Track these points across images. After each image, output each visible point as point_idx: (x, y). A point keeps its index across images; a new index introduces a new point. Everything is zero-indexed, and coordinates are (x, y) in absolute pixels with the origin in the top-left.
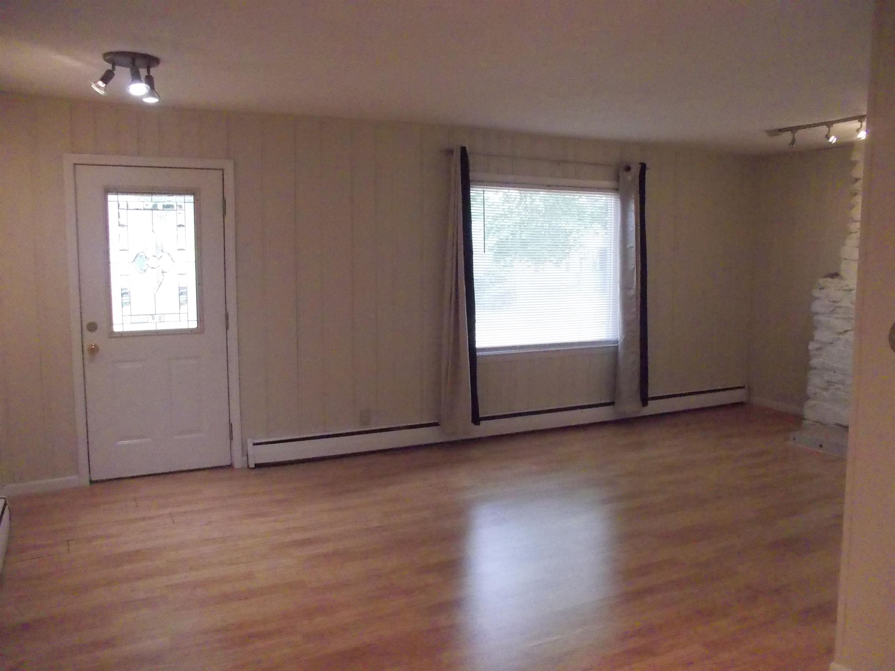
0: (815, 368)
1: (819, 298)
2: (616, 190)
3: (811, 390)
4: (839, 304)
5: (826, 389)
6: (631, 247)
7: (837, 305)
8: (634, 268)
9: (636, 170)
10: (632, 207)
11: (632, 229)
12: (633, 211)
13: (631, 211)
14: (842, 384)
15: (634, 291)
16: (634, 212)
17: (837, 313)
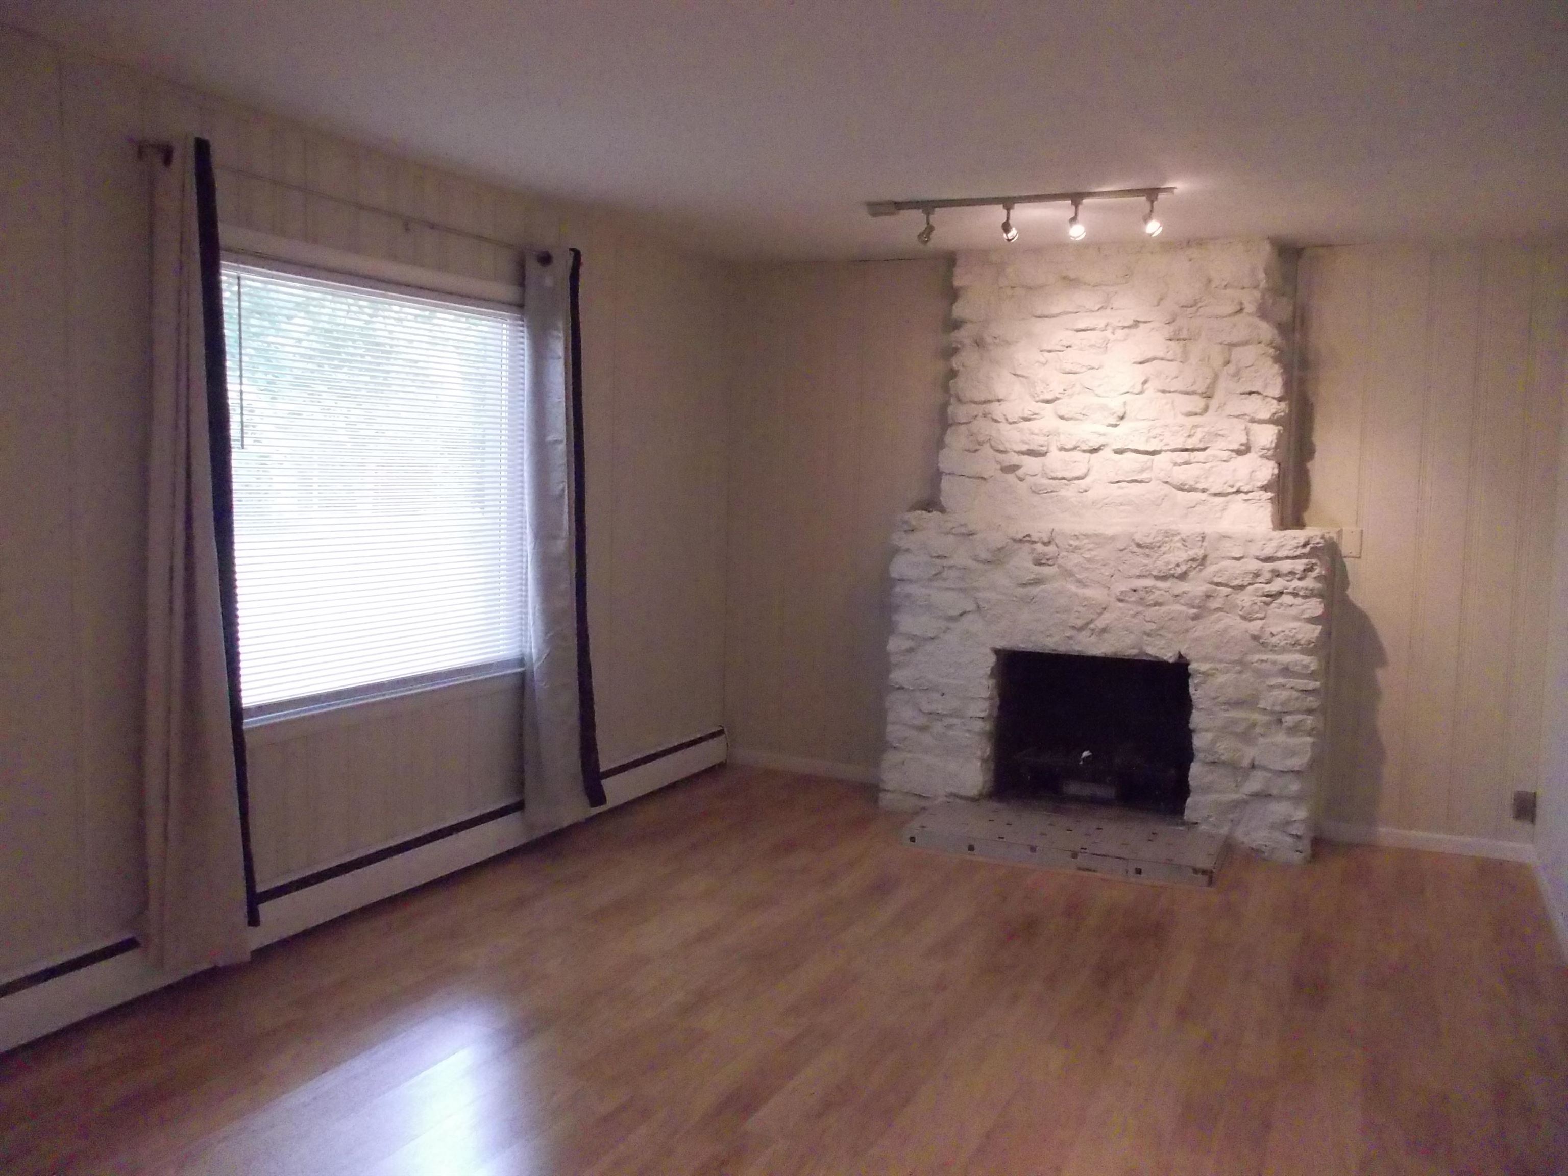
0: (901, 688)
1: (907, 550)
2: (519, 306)
3: (893, 731)
4: (951, 562)
5: (923, 729)
6: (556, 442)
7: (945, 562)
8: (563, 490)
9: (562, 265)
10: (558, 347)
11: (557, 400)
12: (560, 358)
13: (552, 358)
14: (957, 717)
15: (563, 543)
16: (562, 362)
17: (945, 580)
